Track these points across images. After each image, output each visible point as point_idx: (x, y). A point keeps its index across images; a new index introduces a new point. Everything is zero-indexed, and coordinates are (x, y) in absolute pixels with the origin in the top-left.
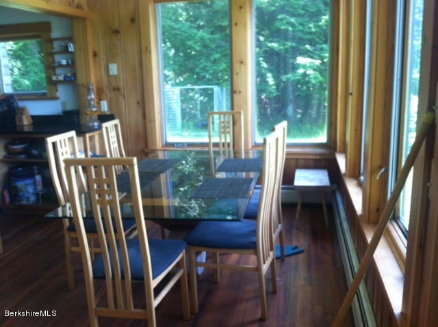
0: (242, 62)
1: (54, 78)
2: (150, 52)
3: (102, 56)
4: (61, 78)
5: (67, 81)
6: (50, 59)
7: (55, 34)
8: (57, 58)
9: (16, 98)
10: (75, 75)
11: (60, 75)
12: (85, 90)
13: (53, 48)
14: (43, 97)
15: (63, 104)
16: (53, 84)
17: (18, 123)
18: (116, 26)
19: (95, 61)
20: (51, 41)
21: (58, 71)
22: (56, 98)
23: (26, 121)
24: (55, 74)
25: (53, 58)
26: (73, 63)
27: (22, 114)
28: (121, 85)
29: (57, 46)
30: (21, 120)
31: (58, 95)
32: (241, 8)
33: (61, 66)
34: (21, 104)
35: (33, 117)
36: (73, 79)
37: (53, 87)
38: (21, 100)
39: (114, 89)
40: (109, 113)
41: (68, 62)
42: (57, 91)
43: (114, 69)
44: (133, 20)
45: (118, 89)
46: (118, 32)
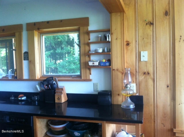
1: (91, 64)
4: (97, 64)
5: (100, 65)
6: (87, 48)
7: (91, 28)
8: (93, 47)
9: (57, 79)
10: (109, 61)
11: (95, 60)
12: (120, 75)
13: (89, 40)
14: (79, 78)
15: (95, 85)
16: (86, 66)
17: (57, 101)
18: (150, 19)
19: (127, 49)
20: (88, 33)
21: (93, 58)
22: (90, 80)
23: (64, 99)
24: (90, 61)
25: (89, 46)
26: (109, 50)
27: (62, 93)
28: (151, 70)
29: (93, 37)
30: (60, 99)
31: (91, 77)
33: (96, 53)
34: (61, 84)
35: (68, 95)
36: (107, 64)
37: (88, 71)
38: (59, 80)
39: (145, 73)
40: (137, 94)
41: (103, 50)
42: (90, 74)
43: (145, 56)
44: (166, 13)
45: (148, 73)
46: (151, 24)
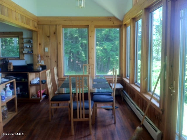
0: (92, 49)
1: (24, 52)
2: (61, 44)
3: (42, 45)
4: (27, 52)
5: (28, 53)
6: (22, 45)
7: (24, 36)
8: (25, 45)
9: (9, 59)
10: (32, 51)
11: (26, 51)
12: (37, 57)
13: (23, 41)
14: (19, 59)
15: (26, 62)
16: (22, 53)
17: (8, 68)
18: (48, 35)
19: (40, 46)
20: (23, 39)
21: (25, 49)
22: (24, 59)
23: (12, 68)
24: (24, 51)
25: (23, 45)
26: (32, 47)
27: (10, 65)
28: (49, 55)
29: (25, 41)
30: (10, 67)
31: (24, 58)
32: (92, 31)
33: (26, 47)
34: (10, 61)
35: (14, 66)
36: (31, 52)
37: (23, 56)
38: (10, 60)
39: (47, 56)
40: (44, 65)
41: (30, 46)
42: (24, 56)
43: (47, 50)
44: (55, 33)
45: (48, 56)
46: (49, 37)
